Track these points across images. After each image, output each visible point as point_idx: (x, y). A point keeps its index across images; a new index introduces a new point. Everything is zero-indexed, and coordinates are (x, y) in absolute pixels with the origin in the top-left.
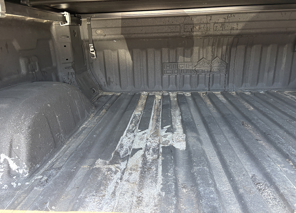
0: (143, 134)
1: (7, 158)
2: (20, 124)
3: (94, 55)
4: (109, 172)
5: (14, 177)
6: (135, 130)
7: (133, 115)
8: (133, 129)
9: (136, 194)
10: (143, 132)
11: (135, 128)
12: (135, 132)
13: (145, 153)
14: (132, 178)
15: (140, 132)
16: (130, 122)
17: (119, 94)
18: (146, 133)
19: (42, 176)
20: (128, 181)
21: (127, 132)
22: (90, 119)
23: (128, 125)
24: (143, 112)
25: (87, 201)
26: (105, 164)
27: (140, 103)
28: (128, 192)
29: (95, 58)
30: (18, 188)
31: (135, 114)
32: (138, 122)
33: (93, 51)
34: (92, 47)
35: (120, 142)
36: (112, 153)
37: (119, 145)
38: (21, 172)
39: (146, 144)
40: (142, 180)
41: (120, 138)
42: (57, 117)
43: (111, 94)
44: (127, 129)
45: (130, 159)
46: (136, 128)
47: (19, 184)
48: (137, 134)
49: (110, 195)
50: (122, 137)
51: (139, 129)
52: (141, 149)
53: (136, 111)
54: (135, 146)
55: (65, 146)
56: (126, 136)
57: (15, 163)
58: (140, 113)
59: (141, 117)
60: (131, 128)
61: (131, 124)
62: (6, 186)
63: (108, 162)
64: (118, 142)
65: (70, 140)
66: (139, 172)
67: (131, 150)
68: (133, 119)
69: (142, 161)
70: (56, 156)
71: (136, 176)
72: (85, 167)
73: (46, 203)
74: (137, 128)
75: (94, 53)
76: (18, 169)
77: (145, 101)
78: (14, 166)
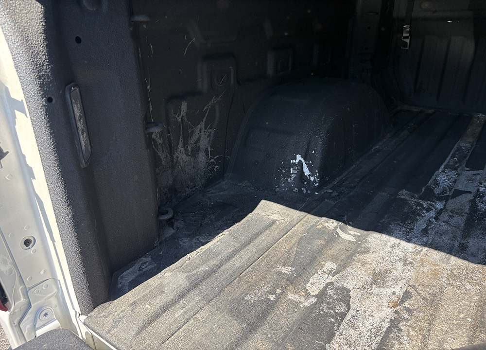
0: (474, 175)
1: (303, 161)
2: (319, 125)
3: (407, 43)
4: (418, 207)
5: (305, 183)
6: (458, 167)
7: (456, 146)
8: (456, 166)
9: (459, 239)
10: (475, 172)
11: (458, 164)
12: (458, 170)
13: (475, 199)
14: (452, 221)
15: (469, 171)
16: (450, 155)
17: (430, 111)
18: (479, 174)
19: (332, 191)
20: (447, 222)
21: (445, 168)
22: (385, 140)
23: (448, 159)
24: (476, 144)
25: (392, 227)
26: (413, 197)
27: (469, 131)
28: (447, 234)
29: (408, 48)
30: (307, 195)
31: (459, 145)
32: (465, 158)
33: (407, 37)
34: (408, 31)
35: (433, 177)
36: (422, 188)
37: (432, 180)
38: (312, 179)
39: (479, 189)
40: (469, 227)
41: (435, 172)
42: (354, 126)
43: (417, 110)
44: (445, 163)
45: (450, 200)
46: (461, 165)
47: (309, 192)
48: (464, 173)
49: (420, 231)
50: (437, 172)
51: (466, 166)
52: (470, 192)
53: (461, 140)
54: (460, 187)
55: (354, 166)
56: (444, 172)
57: (308, 168)
58: (468, 145)
59: (471, 151)
60: (451, 163)
61: (451, 158)
62: (296, 189)
63: (416, 196)
64: (431, 177)
65: (360, 160)
66: (464, 217)
67: (453, 190)
68: (456, 151)
69: (471, 207)
70: (344, 174)
71: (459, 221)
72: (383, 194)
73: (344, 216)
74: (464, 166)
75: (408, 41)
76: (309, 175)
77: (480, 128)
78: (306, 171)
